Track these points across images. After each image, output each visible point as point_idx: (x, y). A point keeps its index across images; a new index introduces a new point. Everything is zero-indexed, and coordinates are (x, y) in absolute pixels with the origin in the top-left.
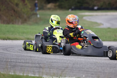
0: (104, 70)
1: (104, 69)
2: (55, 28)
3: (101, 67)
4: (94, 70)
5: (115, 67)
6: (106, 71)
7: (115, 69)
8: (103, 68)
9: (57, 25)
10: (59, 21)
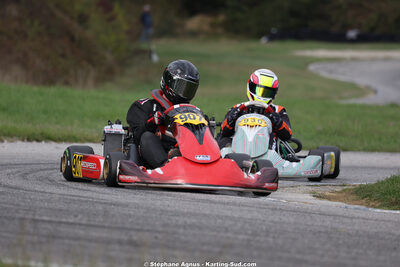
0: (355, 259)
3: (349, 247)
5: (395, 249)
6: (362, 263)
8: (355, 251)
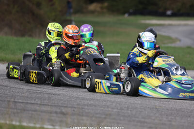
0: (170, 121)
1: (171, 119)
2: (54, 43)
3: (167, 115)
4: (154, 120)
5: (190, 116)
6: (174, 123)
7: (189, 119)
8: (170, 117)
9: (56, 38)
10: (60, 32)
